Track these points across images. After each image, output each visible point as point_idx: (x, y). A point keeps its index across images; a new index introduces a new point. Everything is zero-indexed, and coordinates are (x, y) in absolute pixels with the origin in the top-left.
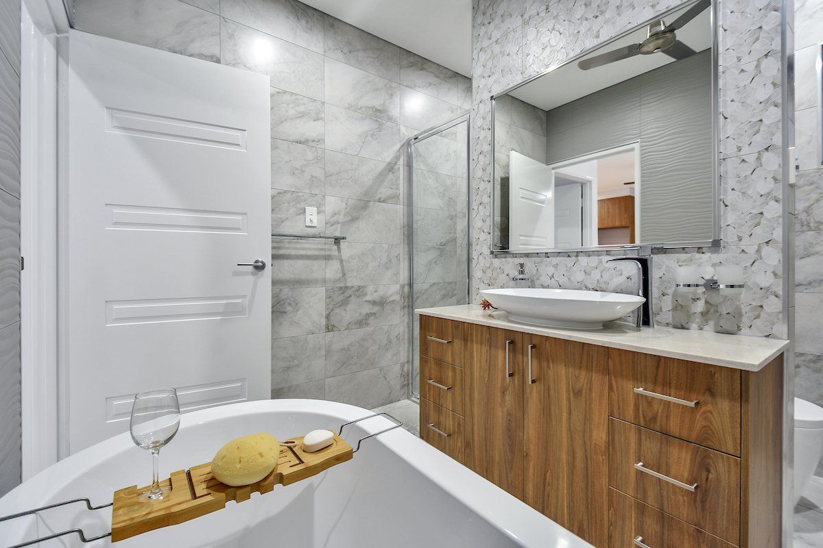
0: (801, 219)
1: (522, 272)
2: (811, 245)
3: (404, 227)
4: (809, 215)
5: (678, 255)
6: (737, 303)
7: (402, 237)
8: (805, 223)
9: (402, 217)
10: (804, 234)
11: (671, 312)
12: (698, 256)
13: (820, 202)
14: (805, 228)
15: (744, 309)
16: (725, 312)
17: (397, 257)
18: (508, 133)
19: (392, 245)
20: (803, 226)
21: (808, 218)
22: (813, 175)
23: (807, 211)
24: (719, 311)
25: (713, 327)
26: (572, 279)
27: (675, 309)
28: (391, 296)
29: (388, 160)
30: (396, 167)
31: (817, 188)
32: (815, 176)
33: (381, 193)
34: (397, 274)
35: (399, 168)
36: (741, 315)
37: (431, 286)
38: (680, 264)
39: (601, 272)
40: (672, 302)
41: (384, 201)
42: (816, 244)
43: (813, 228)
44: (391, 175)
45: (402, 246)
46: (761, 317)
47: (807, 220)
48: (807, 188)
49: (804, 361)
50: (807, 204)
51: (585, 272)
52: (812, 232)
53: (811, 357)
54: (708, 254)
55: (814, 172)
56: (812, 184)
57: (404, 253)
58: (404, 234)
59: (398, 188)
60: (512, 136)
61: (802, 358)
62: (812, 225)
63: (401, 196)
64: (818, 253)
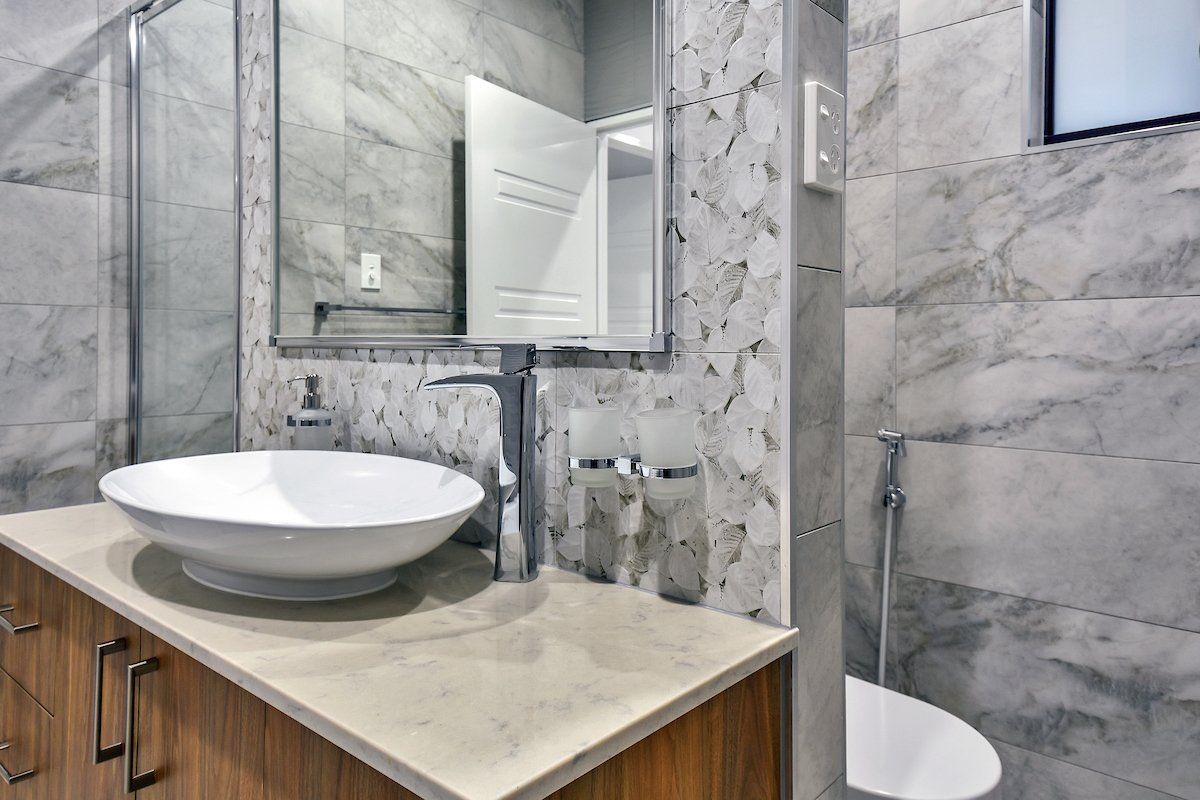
0: (991, 272)
1: (312, 402)
2: (1008, 335)
3: (114, 258)
4: (1004, 265)
5: (596, 371)
6: (700, 516)
7: (106, 286)
8: (998, 283)
9: (106, 228)
10: (996, 309)
11: (583, 530)
12: (632, 375)
13: (1024, 235)
14: (997, 293)
15: (714, 533)
16: (677, 539)
17: (88, 345)
18: (472, 31)
19: (66, 308)
20: (993, 289)
21: (1003, 272)
22: (1011, 169)
23: (1001, 254)
24: (668, 535)
25: (656, 580)
26: (415, 424)
27: (589, 524)
28: (60, 454)
29: (50, 61)
30: (83, 84)
31: (1020, 199)
32: (1016, 171)
33: (17, 155)
34: (86, 391)
35: (95, 91)
36: (706, 550)
37: (218, 421)
38: (601, 396)
39: (466, 410)
40: (587, 503)
41: (31, 180)
42: (1017, 332)
43: (1012, 296)
44: (61, 106)
45: (105, 312)
46: (742, 557)
47: (1000, 276)
48: (1002, 200)
49: (998, 611)
50: (1001, 239)
51: (438, 408)
52: (1009, 306)
53: (1009, 601)
54: (650, 372)
55: (1013, 163)
56: (1010, 190)
57: (112, 333)
58: (114, 277)
59: (89, 144)
60: (485, 39)
61: (995, 604)
62: (1009, 287)
63: (104, 170)
64: (1019, 354)
